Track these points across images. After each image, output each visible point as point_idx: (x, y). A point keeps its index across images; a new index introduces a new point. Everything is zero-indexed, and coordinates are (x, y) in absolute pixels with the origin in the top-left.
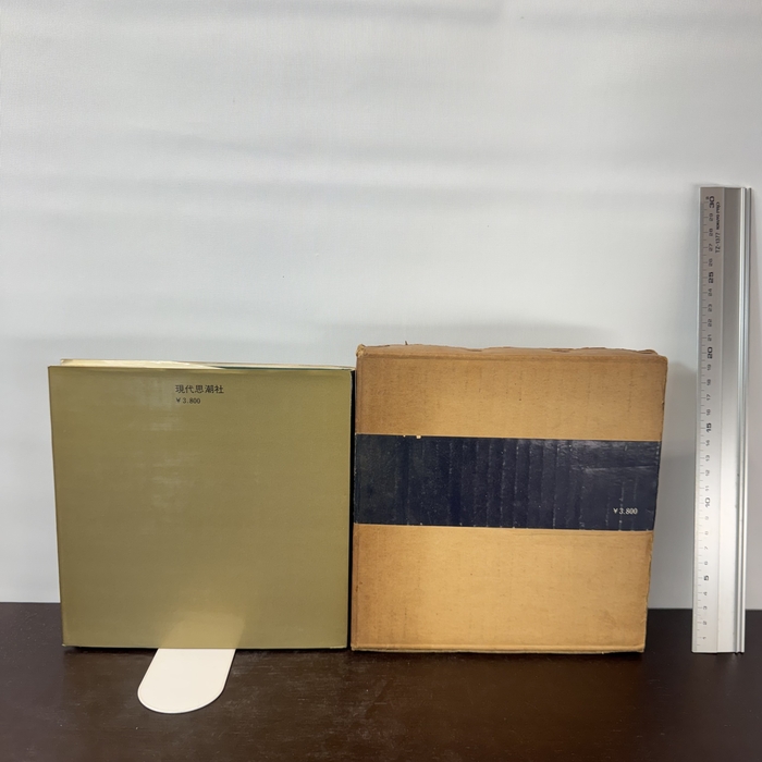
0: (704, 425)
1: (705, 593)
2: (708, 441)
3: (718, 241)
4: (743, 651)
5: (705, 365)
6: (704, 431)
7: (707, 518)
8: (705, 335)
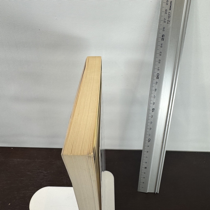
0: (151, 109)
1: (145, 173)
2: (152, 116)
3: (169, 17)
4: (158, 193)
5: (155, 82)
6: (151, 112)
7: (148, 146)
8: (156, 67)
